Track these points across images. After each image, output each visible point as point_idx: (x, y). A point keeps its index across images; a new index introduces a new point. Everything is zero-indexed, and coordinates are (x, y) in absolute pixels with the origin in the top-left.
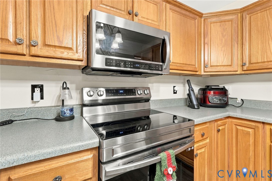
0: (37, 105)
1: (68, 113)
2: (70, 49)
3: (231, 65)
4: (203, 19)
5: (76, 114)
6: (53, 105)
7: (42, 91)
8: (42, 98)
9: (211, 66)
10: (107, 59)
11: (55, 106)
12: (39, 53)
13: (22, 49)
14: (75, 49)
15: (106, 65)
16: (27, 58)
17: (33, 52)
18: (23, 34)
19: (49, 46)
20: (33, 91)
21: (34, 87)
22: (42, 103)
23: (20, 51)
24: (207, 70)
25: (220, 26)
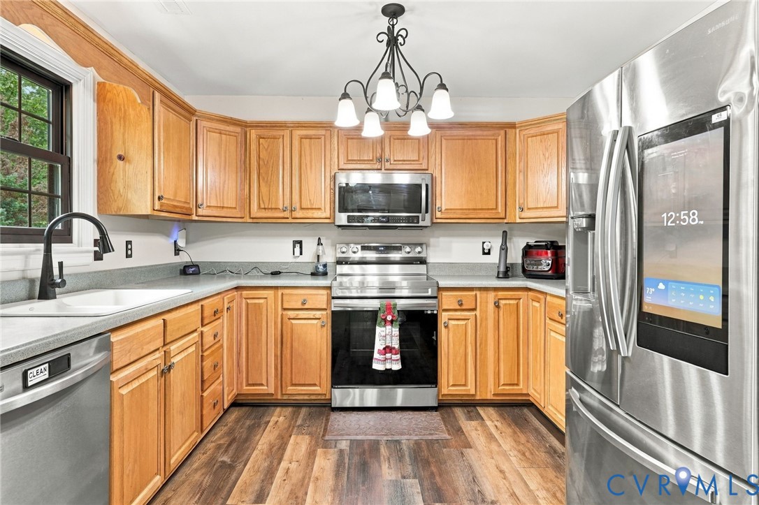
0: (298, 260)
1: (321, 269)
2: (320, 209)
3: (557, 207)
4: (518, 130)
5: (329, 269)
6: (310, 261)
7: (301, 248)
8: (301, 254)
9: (529, 209)
10: (348, 216)
11: (312, 263)
12: (298, 216)
13: (287, 214)
14: (323, 208)
15: (348, 222)
16: (290, 220)
17: (293, 216)
18: (287, 203)
19: (304, 209)
20: (294, 247)
21: (295, 243)
22: (301, 259)
23: (286, 216)
24: (523, 215)
25: (541, 141)
